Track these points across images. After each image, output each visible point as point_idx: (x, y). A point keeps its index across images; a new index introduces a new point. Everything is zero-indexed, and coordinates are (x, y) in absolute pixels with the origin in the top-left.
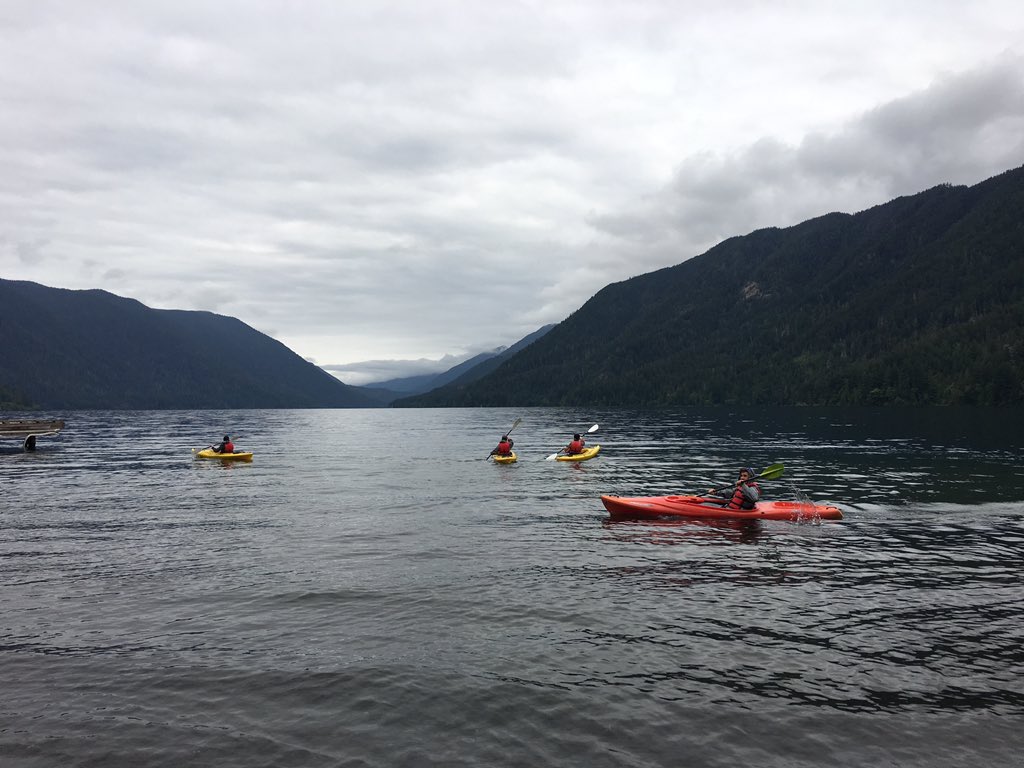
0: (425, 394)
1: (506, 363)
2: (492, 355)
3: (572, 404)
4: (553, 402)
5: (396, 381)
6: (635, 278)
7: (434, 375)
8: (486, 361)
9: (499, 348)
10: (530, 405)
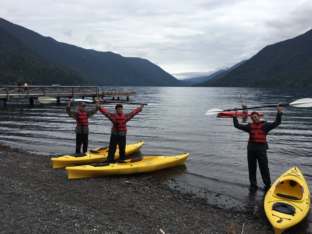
0: (202, 83)
1: (229, 73)
2: (224, 70)
3: (251, 86)
4: (245, 86)
5: (193, 78)
6: (277, 43)
7: (205, 77)
8: (223, 72)
9: (227, 68)
10: (237, 86)
